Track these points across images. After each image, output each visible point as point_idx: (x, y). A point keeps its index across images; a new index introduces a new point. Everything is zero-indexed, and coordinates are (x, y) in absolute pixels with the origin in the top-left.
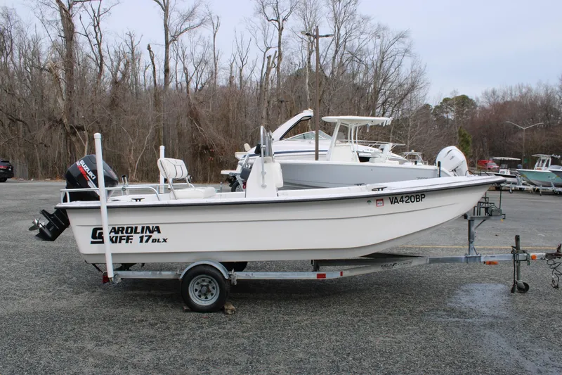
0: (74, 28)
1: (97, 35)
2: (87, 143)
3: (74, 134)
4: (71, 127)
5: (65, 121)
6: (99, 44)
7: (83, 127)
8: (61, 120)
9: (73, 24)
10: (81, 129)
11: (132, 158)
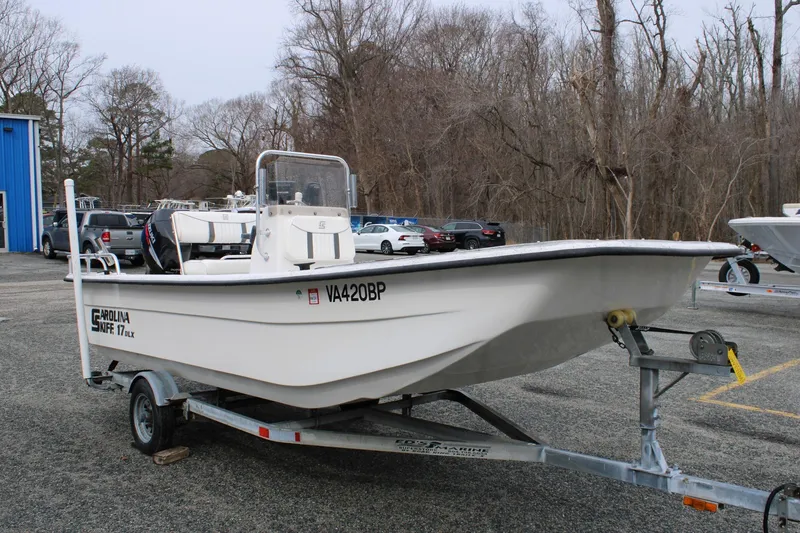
0: (614, 15)
1: (658, 19)
2: (630, 194)
3: (612, 181)
4: (608, 171)
5: (598, 161)
6: (662, 33)
7: (625, 169)
8: (592, 160)
9: (612, 9)
10: (621, 172)
11: (703, 218)
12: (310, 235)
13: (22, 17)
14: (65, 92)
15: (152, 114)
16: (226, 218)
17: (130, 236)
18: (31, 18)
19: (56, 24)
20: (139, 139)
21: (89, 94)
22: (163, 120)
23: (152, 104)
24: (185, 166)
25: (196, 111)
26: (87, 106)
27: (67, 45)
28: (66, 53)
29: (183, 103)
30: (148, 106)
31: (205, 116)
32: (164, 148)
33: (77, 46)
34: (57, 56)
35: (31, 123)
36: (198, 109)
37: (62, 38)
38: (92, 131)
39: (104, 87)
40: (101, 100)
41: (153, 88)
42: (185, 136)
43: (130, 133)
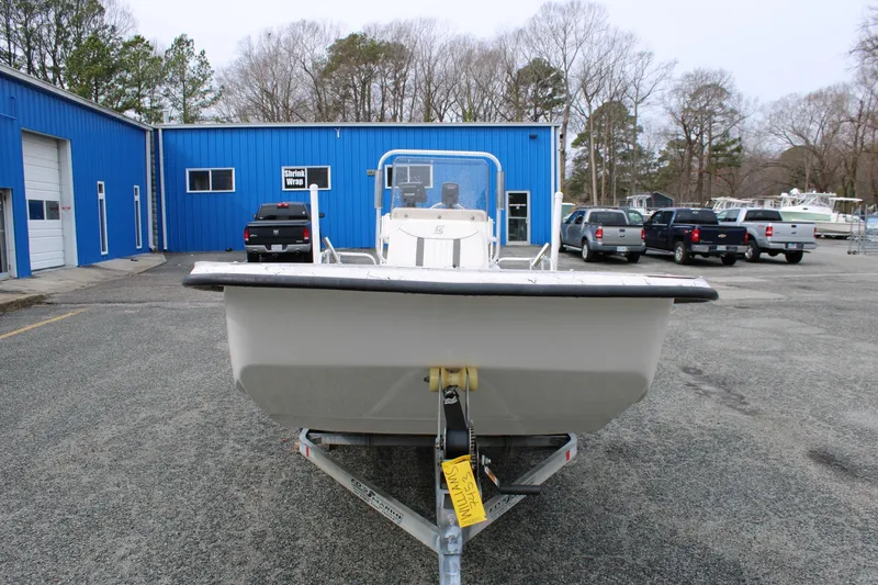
12: (421, 242)
13: (604, 33)
14: (639, 98)
15: (725, 114)
17: (622, 234)
18: (611, 34)
19: (631, 36)
20: (711, 139)
21: (662, 99)
22: (736, 118)
23: (725, 103)
24: (761, 163)
25: (773, 107)
26: (661, 109)
27: (641, 55)
28: (640, 62)
29: (756, 101)
30: (721, 105)
31: (782, 112)
32: (734, 147)
33: (651, 54)
34: (632, 65)
35: (553, 129)
36: (775, 105)
37: (637, 49)
38: (666, 133)
39: (676, 90)
40: (674, 103)
41: (725, 86)
42: (758, 134)
43: (701, 133)
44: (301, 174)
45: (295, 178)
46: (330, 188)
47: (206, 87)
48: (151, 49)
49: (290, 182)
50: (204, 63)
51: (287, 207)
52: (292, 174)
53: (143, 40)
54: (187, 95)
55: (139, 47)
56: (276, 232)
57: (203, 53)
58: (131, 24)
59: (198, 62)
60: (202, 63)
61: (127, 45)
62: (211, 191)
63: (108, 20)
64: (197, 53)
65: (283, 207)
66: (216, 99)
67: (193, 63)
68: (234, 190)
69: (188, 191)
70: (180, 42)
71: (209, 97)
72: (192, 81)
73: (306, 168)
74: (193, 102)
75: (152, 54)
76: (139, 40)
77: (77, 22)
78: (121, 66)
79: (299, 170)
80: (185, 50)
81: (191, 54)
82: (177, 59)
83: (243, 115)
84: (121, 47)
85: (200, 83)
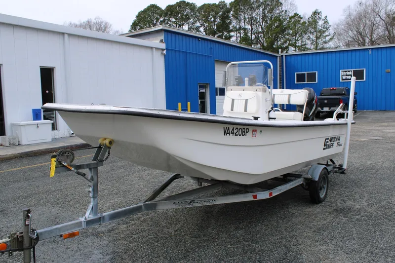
16: (283, 92)
44: (350, 73)
45: (347, 75)
46: (365, 80)
47: (327, 33)
48: (302, 18)
49: (344, 77)
50: (326, 22)
51: (335, 90)
52: (345, 73)
53: (298, 15)
54: (318, 38)
55: (296, 18)
56: (326, 101)
57: (326, 17)
58: (294, 8)
59: (323, 22)
60: (325, 22)
61: (291, 18)
62: (306, 82)
63: (284, 8)
64: (323, 17)
65: (333, 89)
66: (331, 39)
67: (321, 23)
68: (317, 82)
69: (296, 83)
70: (315, 13)
71: (328, 38)
72: (320, 31)
73: (352, 70)
74: (320, 41)
75: (302, 21)
76: (296, 15)
77: (271, 11)
78: (288, 27)
79: (349, 71)
80: (317, 17)
81: (320, 18)
82: (314, 21)
83: (348, 45)
84: (288, 19)
85: (324, 32)
